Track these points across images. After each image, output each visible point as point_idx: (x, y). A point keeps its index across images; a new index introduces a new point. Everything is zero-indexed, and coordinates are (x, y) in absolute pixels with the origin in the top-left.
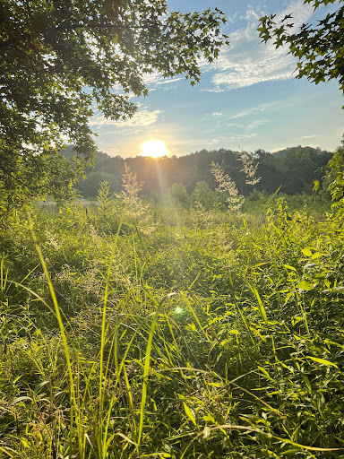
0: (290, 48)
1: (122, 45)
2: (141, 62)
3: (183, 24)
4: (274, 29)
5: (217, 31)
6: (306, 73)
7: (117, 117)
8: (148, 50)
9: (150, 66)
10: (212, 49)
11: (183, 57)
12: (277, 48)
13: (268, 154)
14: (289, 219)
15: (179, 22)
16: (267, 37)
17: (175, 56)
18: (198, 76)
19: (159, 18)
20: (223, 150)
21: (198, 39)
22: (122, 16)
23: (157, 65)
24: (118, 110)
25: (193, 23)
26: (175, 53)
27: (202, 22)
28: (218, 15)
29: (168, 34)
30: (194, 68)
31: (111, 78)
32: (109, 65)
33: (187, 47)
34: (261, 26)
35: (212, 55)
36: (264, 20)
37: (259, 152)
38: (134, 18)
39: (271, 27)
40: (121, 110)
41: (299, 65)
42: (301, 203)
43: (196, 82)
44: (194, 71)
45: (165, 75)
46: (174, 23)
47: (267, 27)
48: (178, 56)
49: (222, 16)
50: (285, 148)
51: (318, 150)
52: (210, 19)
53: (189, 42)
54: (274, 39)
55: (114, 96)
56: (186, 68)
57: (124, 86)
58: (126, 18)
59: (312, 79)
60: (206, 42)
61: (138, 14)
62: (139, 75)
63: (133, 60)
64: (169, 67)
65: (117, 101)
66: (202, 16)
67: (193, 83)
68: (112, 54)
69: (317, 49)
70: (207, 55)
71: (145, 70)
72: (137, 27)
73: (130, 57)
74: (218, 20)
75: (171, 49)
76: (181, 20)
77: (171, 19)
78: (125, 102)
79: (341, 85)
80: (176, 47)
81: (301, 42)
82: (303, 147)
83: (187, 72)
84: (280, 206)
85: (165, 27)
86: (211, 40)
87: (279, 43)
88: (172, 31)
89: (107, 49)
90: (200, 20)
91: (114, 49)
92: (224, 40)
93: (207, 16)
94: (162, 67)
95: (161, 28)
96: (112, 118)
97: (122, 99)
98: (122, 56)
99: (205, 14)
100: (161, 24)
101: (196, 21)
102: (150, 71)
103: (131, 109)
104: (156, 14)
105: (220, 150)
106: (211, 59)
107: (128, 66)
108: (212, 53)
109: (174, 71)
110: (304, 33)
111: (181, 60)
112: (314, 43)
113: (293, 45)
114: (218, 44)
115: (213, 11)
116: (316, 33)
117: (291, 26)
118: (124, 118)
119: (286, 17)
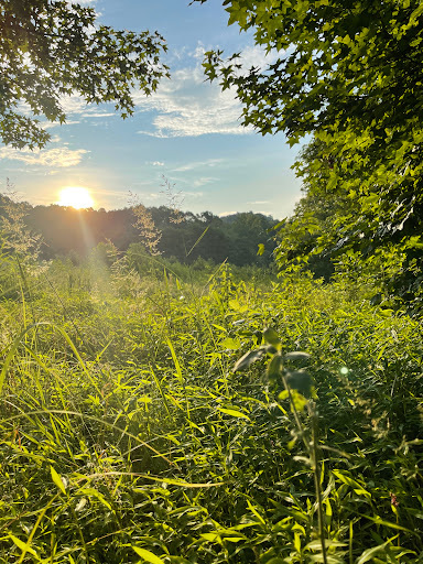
0: (238, 91)
1: (33, 55)
2: (58, 79)
3: (114, 42)
4: (221, 68)
5: (156, 60)
6: (252, 121)
7: (22, 145)
8: (68, 66)
9: (69, 86)
10: (149, 80)
11: (113, 82)
12: (224, 89)
13: (217, 217)
14: (233, 289)
15: (109, 39)
16: (213, 76)
17: (103, 80)
18: (131, 108)
19: (84, 29)
20: (164, 207)
21: (132, 64)
22: (36, 19)
23: (78, 87)
24: (23, 136)
25: (127, 44)
26: (103, 76)
27: (138, 45)
28: (158, 40)
29: (95, 50)
30: (126, 97)
31: (15, 93)
32: (13, 77)
33: (118, 71)
34: (207, 61)
35: (149, 87)
36: (210, 55)
37: (206, 214)
38: (51, 24)
39: (217, 65)
40: (28, 136)
41: (245, 111)
42: (250, 275)
43: (128, 115)
44: (126, 101)
45: (89, 100)
46: (104, 39)
47: (213, 63)
48: (106, 79)
49: (163, 43)
50: (235, 213)
51: (270, 218)
52: (149, 43)
53: (121, 65)
54: (221, 79)
55: (19, 118)
56: (117, 96)
57: (33, 105)
58: (40, 22)
59: (259, 129)
60: (142, 70)
61: (56, 20)
62: (54, 95)
63: (48, 75)
64: (94, 92)
65: (22, 124)
66: (138, 37)
67: (124, 116)
68: (18, 63)
69: (266, 97)
70: (143, 85)
71: (63, 90)
72: (54, 36)
73: (43, 71)
74: (158, 47)
75: (99, 69)
76: (113, 37)
77: (99, 34)
78: (33, 127)
79: (288, 139)
80: (104, 68)
81: (250, 87)
82: (255, 213)
83: (117, 101)
84: (224, 273)
85: (92, 42)
86: (149, 68)
87: (226, 85)
88: (101, 48)
89: (12, 56)
90: (136, 42)
91: (22, 58)
92: (165, 71)
93: (145, 40)
94: (85, 90)
95: (87, 42)
96: (14, 145)
97: (29, 122)
98: (32, 68)
99: (142, 36)
100: (86, 38)
101: (131, 42)
102: (69, 92)
103: (42, 138)
104: (81, 24)
105: (161, 208)
106: (148, 91)
107: (40, 82)
108: (150, 85)
109: (101, 97)
110: (253, 77)
111: (110, 84)
112: (263, 90)
113: (240, 89)
114: (156, 74)
115: (152, 34)
116: (266, 79)
117: (239, 67)
118: (31, 147)
119: (235, 56)
